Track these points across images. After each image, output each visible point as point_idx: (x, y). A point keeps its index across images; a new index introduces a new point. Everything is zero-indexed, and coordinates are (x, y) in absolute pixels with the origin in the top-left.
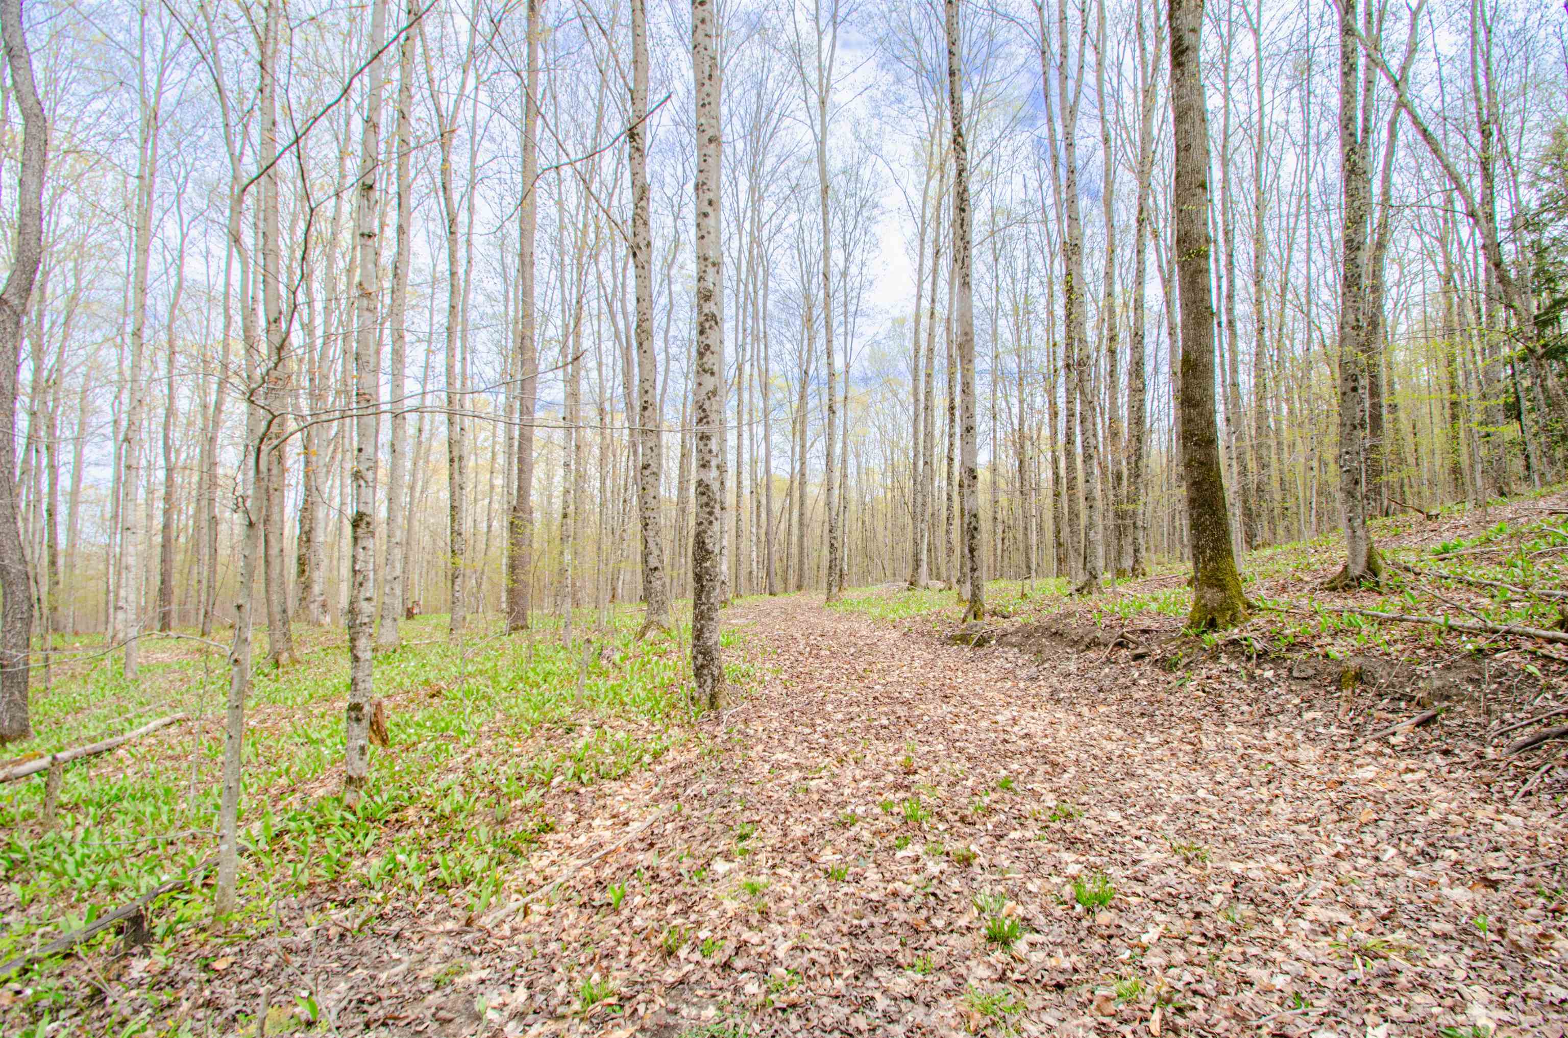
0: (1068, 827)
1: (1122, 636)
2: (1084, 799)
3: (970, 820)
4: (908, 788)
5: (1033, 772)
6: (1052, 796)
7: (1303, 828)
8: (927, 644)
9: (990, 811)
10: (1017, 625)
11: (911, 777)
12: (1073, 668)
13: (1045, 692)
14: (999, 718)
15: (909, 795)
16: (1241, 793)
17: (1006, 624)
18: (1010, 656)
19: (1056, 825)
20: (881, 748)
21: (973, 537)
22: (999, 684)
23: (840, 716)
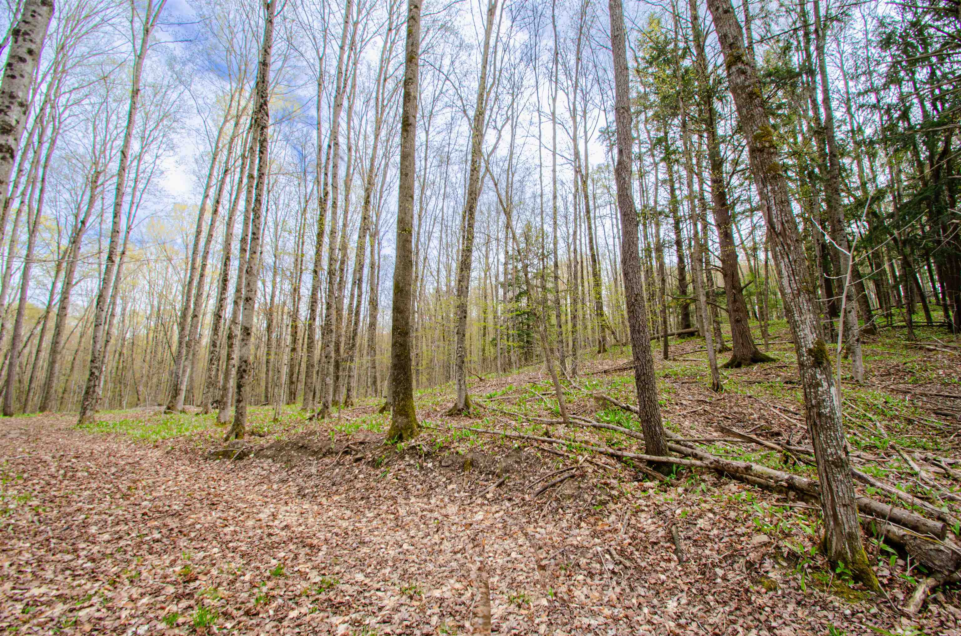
0: (332, 594)
1: (348, 447)
2: (337, 568)
3: (254, 611)
4: (190, 596)
5: (296, 557)
6: (315, 572)
7: (459, 555)
8: (190, 459)
9: (269, 598)
10: (271, 442)
11: (192, 585)
12: (314, 470)
13: (294, 490)
14: (261, 516)
15: (192, 602)
16: (425, 541)
17: (263, 441)
18: (265, 466)
19: (323, 597)
20: (156, 562)
21: (242, 377)
22: (257, 488)
23: (106, 537)
